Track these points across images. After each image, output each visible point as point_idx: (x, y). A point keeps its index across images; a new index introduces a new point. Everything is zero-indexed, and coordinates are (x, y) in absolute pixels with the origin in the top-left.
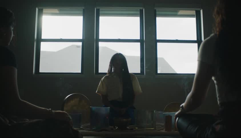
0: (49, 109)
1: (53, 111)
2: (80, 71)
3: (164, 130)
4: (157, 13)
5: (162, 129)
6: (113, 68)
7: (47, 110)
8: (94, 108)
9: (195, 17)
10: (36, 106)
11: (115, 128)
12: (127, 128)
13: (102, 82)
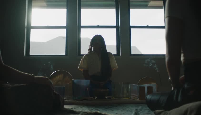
0: (31, 74)
1: (35, 77)
2: (64, 54)
3: (139, 99)
4: (131, 3)
5: (137, 99)
6: (93, 47)
7: (29, 75)
8: (76, 81)
9: (163, 9)
10: (21, 72)
11: (95, 98)
12: (106, 98)
13: (83, 59)
